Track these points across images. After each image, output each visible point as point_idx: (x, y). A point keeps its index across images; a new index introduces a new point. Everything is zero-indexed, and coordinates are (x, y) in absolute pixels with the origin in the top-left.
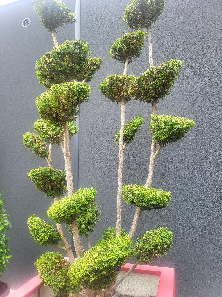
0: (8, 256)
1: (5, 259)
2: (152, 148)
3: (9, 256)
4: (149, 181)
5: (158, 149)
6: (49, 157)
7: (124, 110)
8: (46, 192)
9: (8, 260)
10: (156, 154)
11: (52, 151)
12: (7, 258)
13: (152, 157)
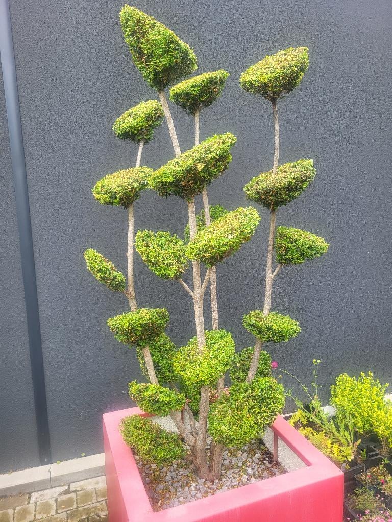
5: (278, 268)
13: (270, 277)
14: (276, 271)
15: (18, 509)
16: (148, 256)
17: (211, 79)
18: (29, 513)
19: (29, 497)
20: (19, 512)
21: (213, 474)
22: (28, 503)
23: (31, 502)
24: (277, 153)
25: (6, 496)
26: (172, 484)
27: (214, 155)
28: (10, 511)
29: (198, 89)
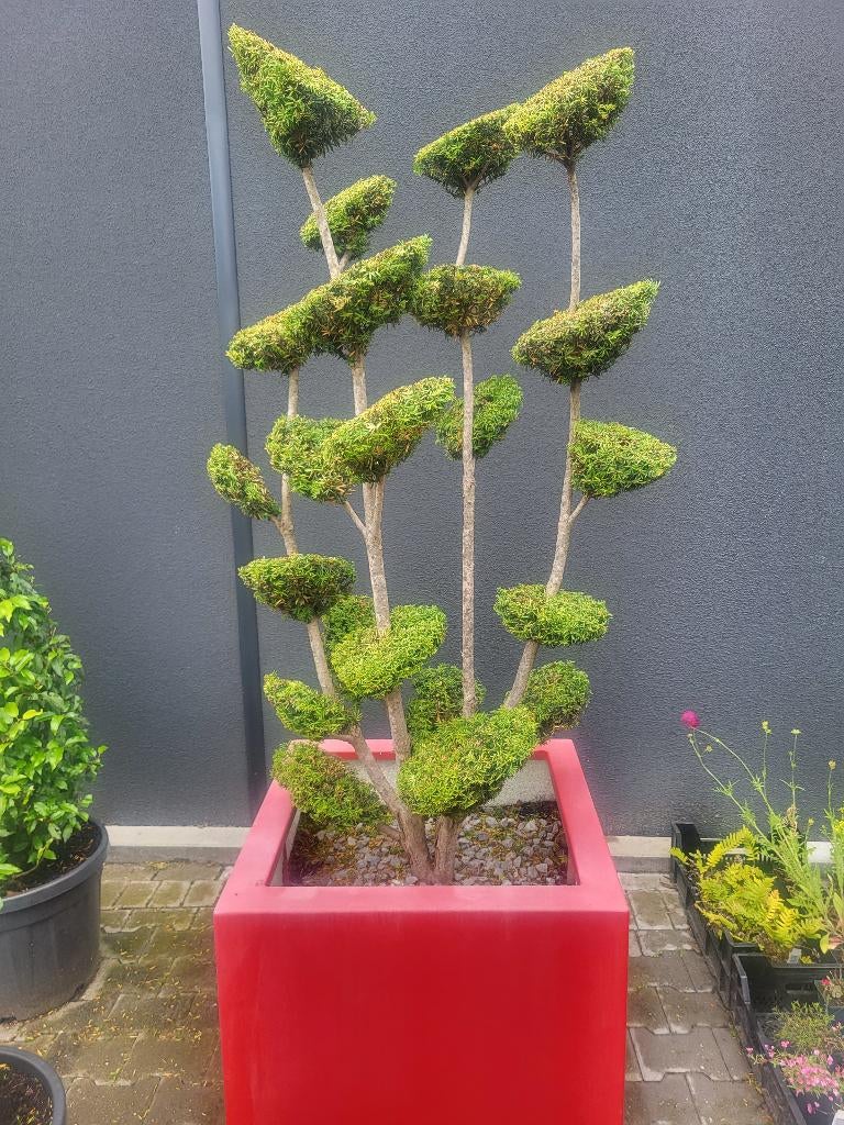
0: (97, 750)
1: (92, 759)
2: (565, 498)
3: (101, 750)
4: (555, 578)
5: (581, 504)
6: (285, 518)
7: (471, 365)
8: (290, 612)
9: (98, 761)
10: (574, 514)
11: (292, 500)
12: (94, 754)
13: (565, 519)
14: (578, 508)
15: (198, 883)
16: (279, 458)
17: (480, 127)
18: (211, 894)
19: (221, 871)
20: (197, 889)
21: (437, 873)
22: (217, 879)
23: (221, 878)
24: (576, 271)
25: (187, 861)
26: (363, 873)
27: (364, 280)
28: (186, 884)
29: (457, 148)
